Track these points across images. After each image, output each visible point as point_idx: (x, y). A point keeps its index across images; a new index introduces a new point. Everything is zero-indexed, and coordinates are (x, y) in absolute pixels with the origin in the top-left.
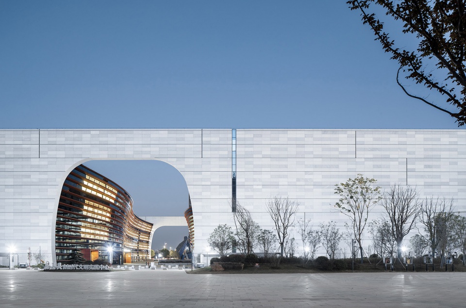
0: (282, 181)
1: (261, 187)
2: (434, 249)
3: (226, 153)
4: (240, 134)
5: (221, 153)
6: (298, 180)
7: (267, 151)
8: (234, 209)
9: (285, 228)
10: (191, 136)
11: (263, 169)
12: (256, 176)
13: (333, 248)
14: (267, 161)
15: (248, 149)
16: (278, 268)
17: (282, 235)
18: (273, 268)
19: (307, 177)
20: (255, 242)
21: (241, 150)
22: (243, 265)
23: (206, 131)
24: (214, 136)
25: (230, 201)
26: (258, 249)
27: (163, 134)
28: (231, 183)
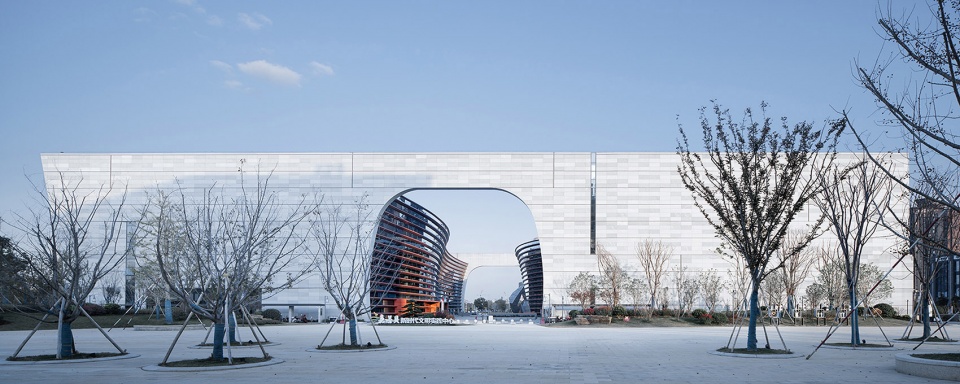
0: (653, 217)
1: (626, 223)
2: (832, 300)
3: (583, 181)
4: (601, 158)
5: (577, 181)
6: (673, 215)
7: (634, 180)
8: (593, 251)
9: (656, 277)
10: (540, 162)
11: (630, 202)
12: (619, 211)
13: (713, 299)
14: (634, 192)
15: (609, 177)
16: (649, 322)
17: (653, 284)
18: (644, 321)
19: (684, 211)
20: (622, 292)
21: (602, 179)
22: (610, 318)
23: (559, 156)
24: (568, 162)
25: (589, 240)
26: (626, 300)
27: (506, 158)
28: (589, 219)
